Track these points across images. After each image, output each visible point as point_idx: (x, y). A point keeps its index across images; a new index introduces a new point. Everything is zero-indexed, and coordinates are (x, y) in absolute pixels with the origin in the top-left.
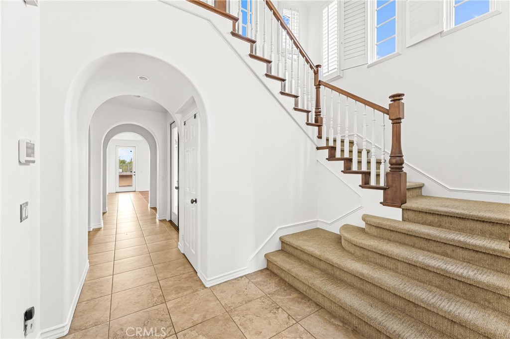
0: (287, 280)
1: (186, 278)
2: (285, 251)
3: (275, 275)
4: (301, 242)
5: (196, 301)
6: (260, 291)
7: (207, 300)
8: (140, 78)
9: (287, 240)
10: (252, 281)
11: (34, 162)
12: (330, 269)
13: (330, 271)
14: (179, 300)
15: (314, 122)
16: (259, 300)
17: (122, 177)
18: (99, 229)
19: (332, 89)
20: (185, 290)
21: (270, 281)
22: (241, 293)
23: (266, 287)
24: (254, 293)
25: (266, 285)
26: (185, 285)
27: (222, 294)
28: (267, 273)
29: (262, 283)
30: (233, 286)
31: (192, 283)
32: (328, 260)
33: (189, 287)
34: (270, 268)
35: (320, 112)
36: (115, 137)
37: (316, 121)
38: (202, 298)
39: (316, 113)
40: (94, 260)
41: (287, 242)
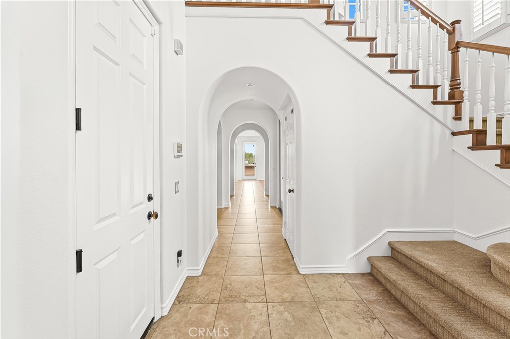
0: (394, 293)
1: (283, 260)
2: (395, 259)
3: (380, 283)
4: (418, 252)
5: (288, 282)
6: (355, 294)
7: (299, 285)
8: (248, 85)
9: (398, 246)
10: (349, 281)
11: (182, 156)
12: (459, 297)
13: (460, 299)
14: (274, 277)
15: (446, 99)
16: (352, 302)
17: (247, 167)
18: (227, 208)
19: (479, 49)
20: (281, 270)
21: (371, 288)
22: (334, 289)
23: (364, 292)
24: (348, 293)
25: (365, 290)
26: (281, 266)
27: (313, 284)
28: (370, 278)
29: (361, 287)
30: (327, 281)
31: (288, 266)
32: (455, 284)
33: (285, 268)
34: (374, 274)
35: (459, 84)
36: (241, 135)
37: (451, 96)
38: (294, 282)
39: (451, 86)
40: (222, 230)
41: (398, 248)
